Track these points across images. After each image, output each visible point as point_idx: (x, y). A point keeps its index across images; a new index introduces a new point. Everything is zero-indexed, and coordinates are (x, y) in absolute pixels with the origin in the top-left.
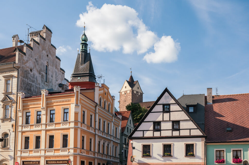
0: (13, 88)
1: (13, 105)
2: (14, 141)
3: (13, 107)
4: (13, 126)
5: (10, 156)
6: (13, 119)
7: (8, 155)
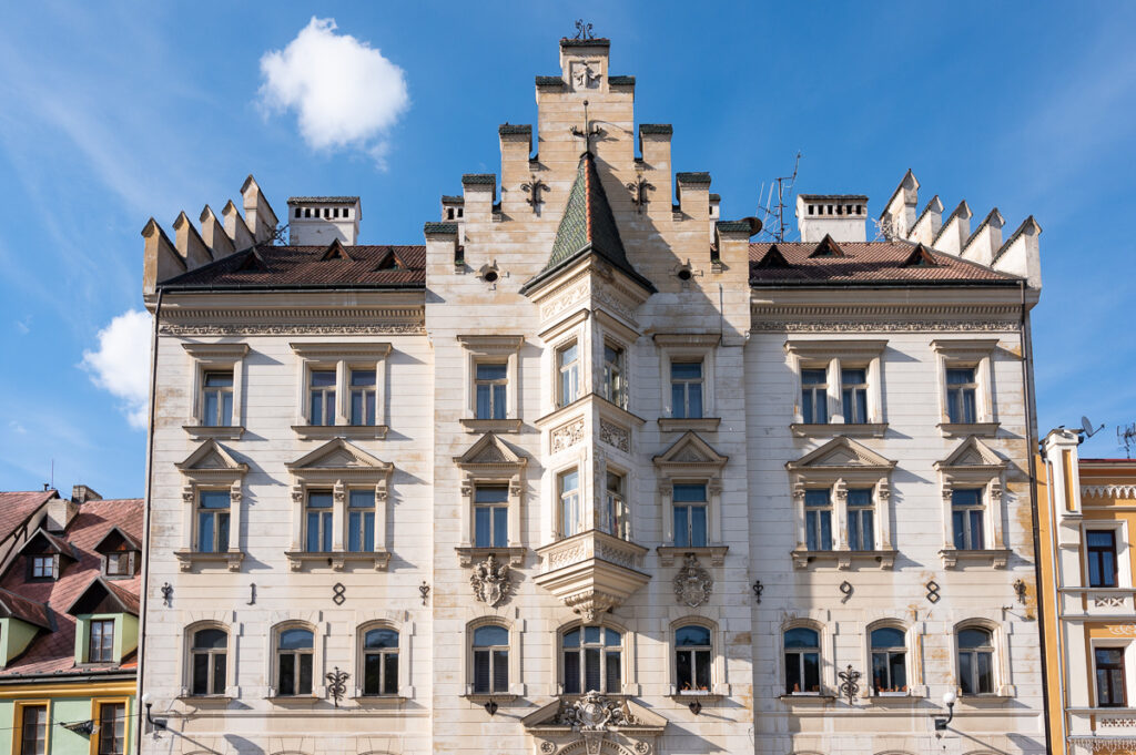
0: (999, 407)
1: (1009, 491)
2: (1039, 663)
3: (1011, 500)
4: (1021, 589)
5: (1023, 737)
6: (1021, 556)
7: (1005, 733)
